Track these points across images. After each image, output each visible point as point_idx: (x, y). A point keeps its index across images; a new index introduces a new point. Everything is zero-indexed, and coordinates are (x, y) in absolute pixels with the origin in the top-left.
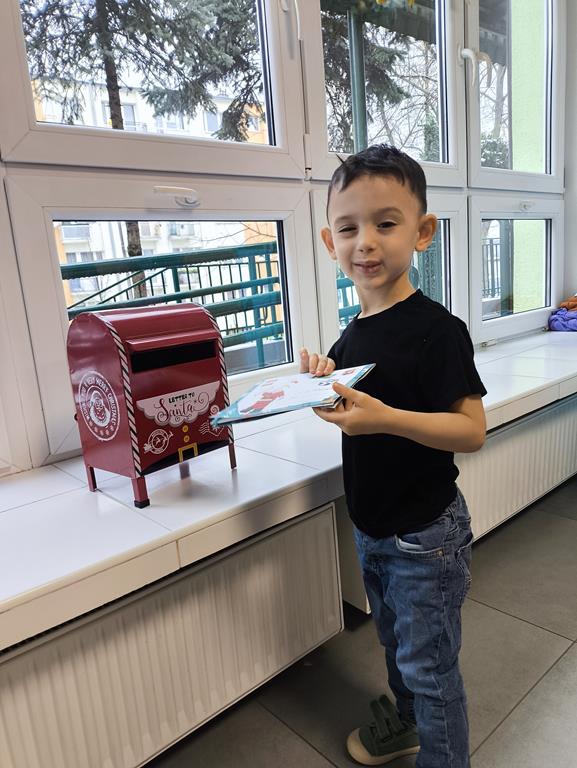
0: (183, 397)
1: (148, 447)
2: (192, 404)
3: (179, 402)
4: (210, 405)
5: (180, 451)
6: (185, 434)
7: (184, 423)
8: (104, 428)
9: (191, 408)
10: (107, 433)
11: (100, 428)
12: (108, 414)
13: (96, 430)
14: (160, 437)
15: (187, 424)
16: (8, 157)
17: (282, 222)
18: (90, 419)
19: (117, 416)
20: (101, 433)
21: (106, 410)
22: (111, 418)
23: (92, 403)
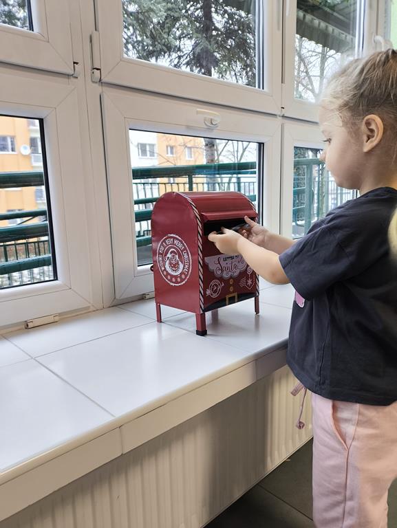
0: (231, 258)
1: (208, 292)
2: (237, 264)
3: (229, 261)
5: (227, 297)
6: (231, 285)
7: (231, 277)
8: (176, 277)
9: (236, 267)
10: (179, 280)
11: (172, 276)
12: (181, 266)
13: (169, 277)
14: (216, 285)
15: (233, 278)
16: (104, 79)
17: (263, 144)
18: (165, 269)
19: (189, 267)
20: (174, 280)
21: (180, 263)
22: (184, 269)
23: (168, 258)
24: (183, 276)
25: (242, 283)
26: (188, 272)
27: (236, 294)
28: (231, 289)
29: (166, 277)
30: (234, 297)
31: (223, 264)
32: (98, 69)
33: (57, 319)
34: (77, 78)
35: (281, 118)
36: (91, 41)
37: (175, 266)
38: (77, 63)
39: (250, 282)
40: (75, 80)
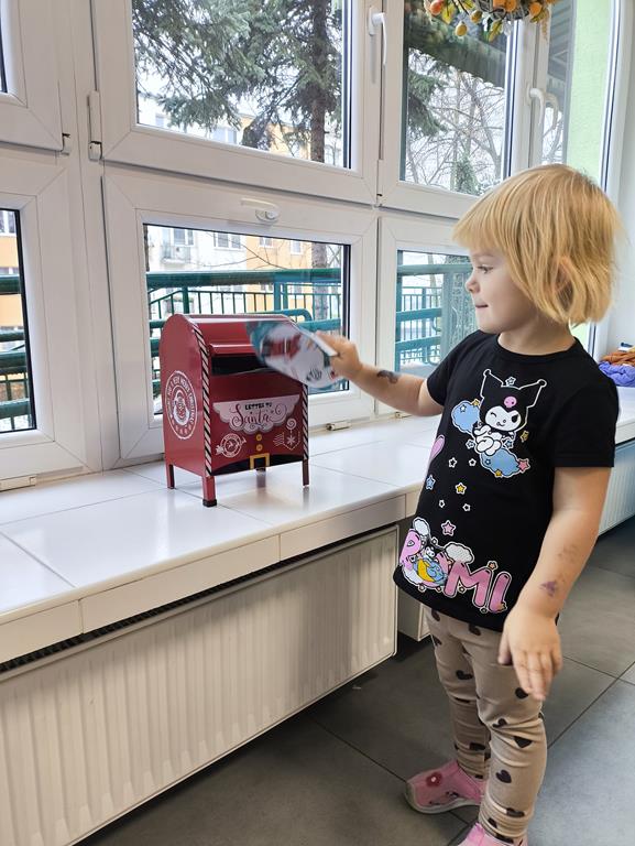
0: (260, 406)
1: (220, 450)
2: (268, 413)
3: (256, 410)
4: (288, 418)
5: (252, 458)
6: (260, 443)
8: (183, 427)
9: (267, 418)
10: (186, 431)
12: (188, 413)
13: (177, 428)
14: (233, 440)
15: (263, 434)
16: (106, 156)
17: (350, 246)
18: (173, 417)
19: (195, 416)
20: (181, 431)
21: (187, 409)
22: (189, 417)
23: (176, 402)
24: (190, 427)
25: (279, 441)
26: (194, 422)
27: (267, 456)
28: (259, 448)
29: (174, 426)
30: (264, 458)
31: (245, 413)
32: (98, 143)
33: (34, 481)
34: (68, 154)
35: (377, 209)
36: (88, 104)
37: (181, 413)
38: (67, 135)
39: (291, 440)
40: (65, 157)
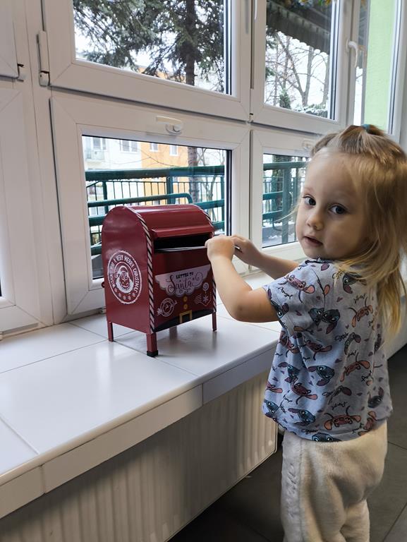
0: (186, 275)
1: (160, 311)
2: (192, 281)
3: (183, 278)
4: (203, 283)
5: (181, 315)
6: (185, 303)
7: (185, 295)
8: (127, 295)
9: (190, 284)
10: (129, 298)
11: (123, 294)
12: (132, 284)
13: (120, 295)
14: (168, 304)
15: (187, 296)
16: (53, 83)
17: (231, 151)
18: (116, 287)
19: (139, 286)
20: (125, 298)
21: (130, 280)
22: (134, 287)
23: (119, 275)
24: (134, 295)
25: (198, 300)
26: (138, 291)
27: (190, 312)
28: (186, 307)
29: (117, 294)
31: (176, 281)
32: (46, 72)
34: (22, 81)
35: (249, 125)
36: (38, 41)
37: (125, 283)
38: (22, 66)
39: (206, 299)
40: (20, 83)
